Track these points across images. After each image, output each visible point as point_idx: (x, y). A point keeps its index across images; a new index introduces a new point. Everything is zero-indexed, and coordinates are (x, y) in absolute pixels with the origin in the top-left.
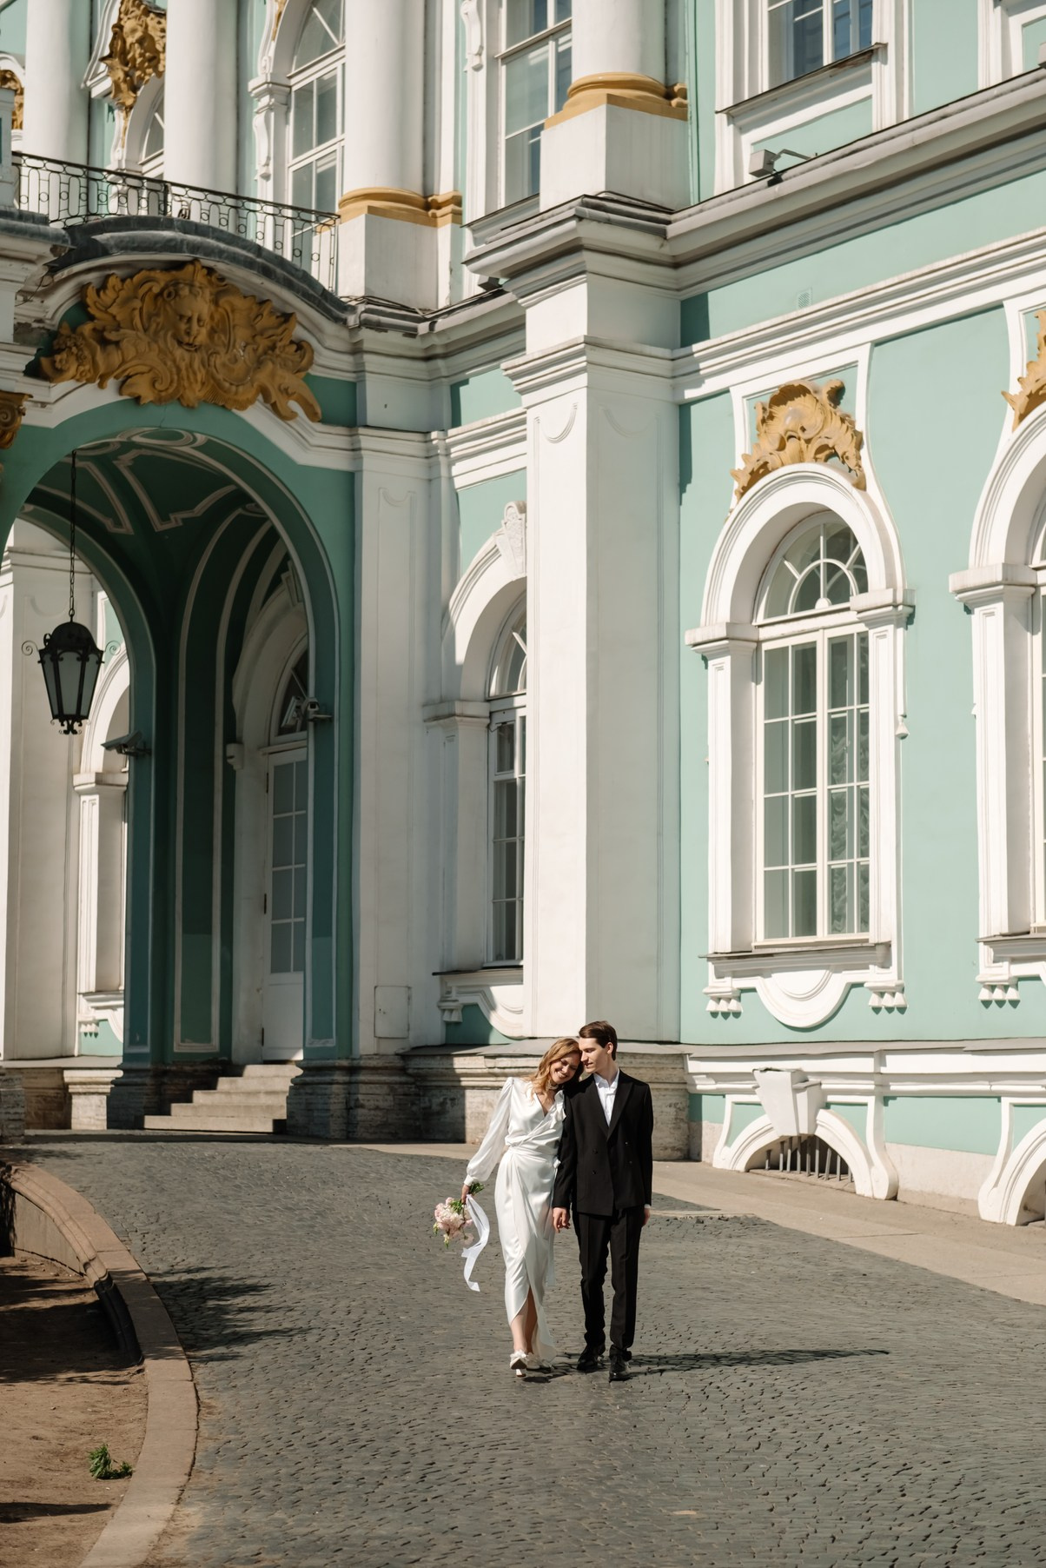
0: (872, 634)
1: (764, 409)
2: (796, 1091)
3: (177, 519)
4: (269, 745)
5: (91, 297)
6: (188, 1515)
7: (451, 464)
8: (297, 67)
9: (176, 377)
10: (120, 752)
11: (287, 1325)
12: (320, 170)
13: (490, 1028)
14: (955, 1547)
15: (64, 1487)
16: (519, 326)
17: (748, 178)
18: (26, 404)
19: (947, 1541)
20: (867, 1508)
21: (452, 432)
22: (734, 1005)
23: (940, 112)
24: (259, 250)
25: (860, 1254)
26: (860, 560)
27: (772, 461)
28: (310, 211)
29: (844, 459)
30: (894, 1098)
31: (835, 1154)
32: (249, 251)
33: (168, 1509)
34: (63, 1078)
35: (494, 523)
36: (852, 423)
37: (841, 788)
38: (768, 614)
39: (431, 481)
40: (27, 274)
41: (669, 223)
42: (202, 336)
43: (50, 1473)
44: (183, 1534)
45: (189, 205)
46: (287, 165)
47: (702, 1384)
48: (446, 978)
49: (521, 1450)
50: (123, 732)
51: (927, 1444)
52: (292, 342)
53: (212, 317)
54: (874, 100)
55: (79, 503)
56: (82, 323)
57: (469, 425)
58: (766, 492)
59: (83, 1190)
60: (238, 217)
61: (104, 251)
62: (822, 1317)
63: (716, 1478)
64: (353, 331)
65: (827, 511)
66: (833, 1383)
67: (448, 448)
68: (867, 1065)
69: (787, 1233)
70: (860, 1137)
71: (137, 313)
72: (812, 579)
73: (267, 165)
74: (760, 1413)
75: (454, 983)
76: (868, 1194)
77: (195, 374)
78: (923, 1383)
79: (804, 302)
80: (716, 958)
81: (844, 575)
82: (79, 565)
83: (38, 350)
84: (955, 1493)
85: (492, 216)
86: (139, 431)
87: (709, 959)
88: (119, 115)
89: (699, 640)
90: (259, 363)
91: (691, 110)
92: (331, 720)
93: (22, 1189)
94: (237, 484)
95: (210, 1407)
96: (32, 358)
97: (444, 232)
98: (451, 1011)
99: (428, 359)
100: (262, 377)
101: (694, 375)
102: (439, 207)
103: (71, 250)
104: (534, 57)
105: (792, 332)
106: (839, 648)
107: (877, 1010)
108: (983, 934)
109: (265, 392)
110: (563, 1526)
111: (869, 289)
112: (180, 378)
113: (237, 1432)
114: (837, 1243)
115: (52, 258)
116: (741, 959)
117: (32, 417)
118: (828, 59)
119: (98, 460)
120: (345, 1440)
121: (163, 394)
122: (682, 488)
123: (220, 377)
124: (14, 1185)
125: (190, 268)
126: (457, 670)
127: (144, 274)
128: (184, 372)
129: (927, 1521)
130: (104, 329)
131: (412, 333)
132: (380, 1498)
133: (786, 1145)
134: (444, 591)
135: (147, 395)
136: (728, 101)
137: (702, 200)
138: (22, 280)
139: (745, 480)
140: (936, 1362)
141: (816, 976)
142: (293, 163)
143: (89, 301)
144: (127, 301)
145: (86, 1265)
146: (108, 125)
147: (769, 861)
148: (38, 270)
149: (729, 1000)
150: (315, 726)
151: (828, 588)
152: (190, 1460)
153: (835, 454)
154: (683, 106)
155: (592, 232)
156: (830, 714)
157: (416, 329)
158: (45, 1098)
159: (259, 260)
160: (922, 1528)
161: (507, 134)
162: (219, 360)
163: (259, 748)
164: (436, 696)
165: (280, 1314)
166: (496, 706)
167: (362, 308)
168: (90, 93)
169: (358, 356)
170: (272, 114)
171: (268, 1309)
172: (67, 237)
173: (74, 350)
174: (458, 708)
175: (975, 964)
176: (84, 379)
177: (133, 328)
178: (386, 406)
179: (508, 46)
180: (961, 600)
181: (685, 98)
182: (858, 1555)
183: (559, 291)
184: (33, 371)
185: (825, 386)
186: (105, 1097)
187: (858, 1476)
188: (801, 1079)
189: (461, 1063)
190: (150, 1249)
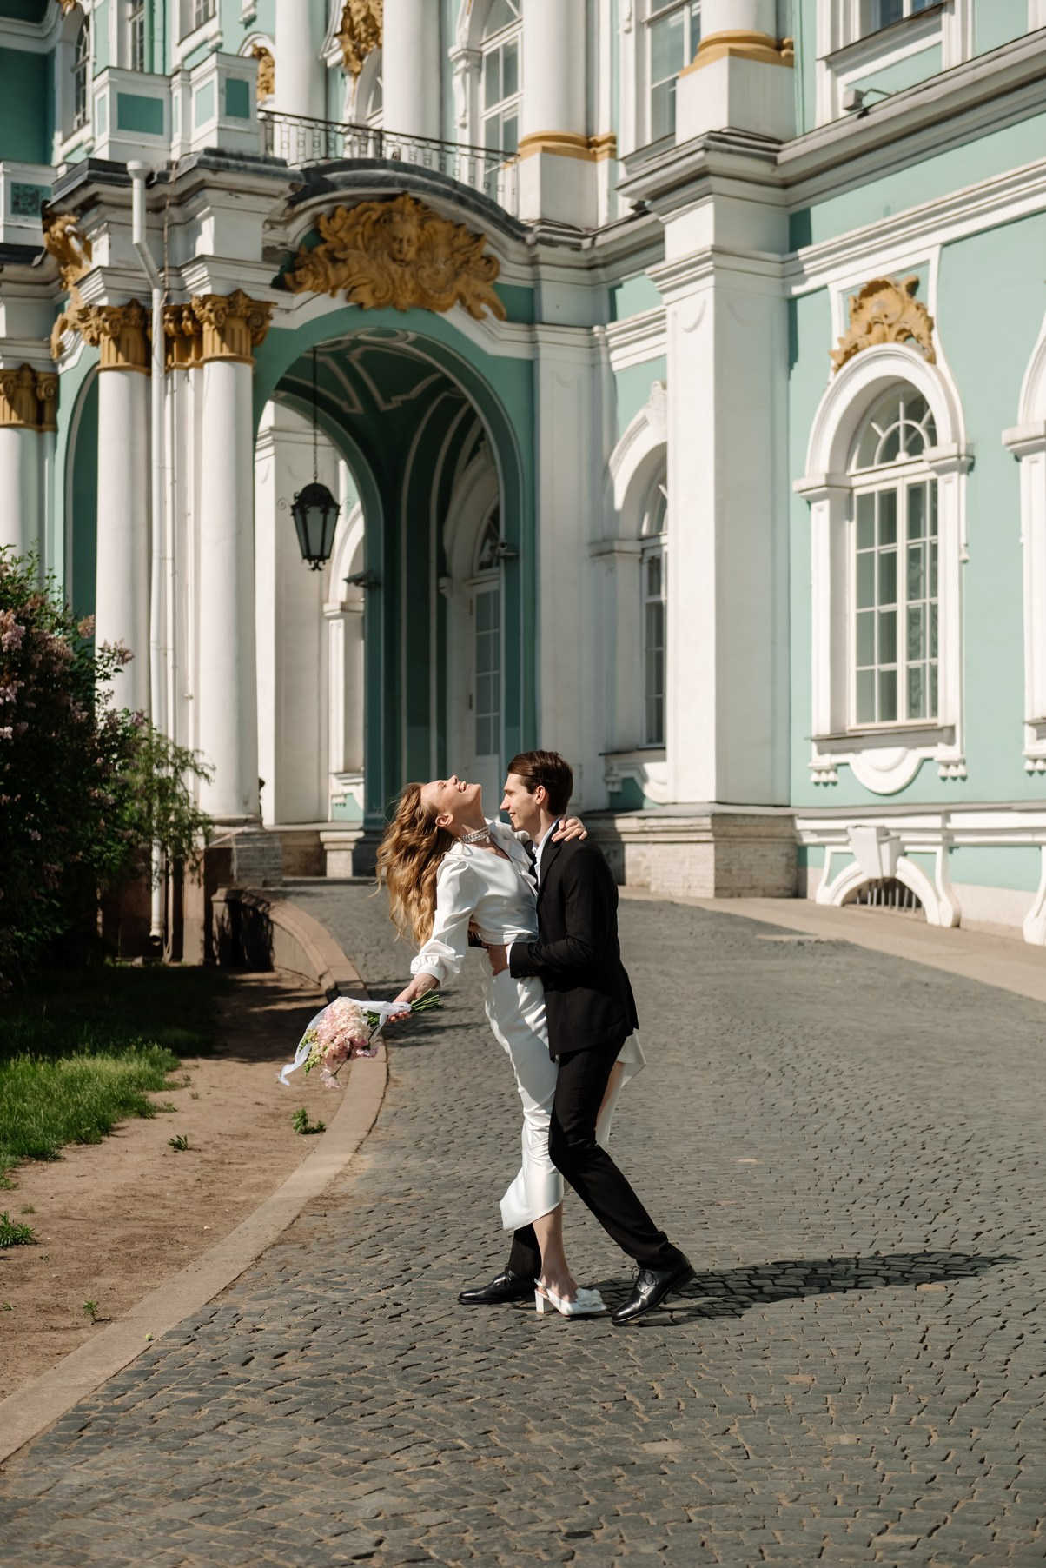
0: (941, 480)
1: (855, 301)
2: (880, 842)
3: (397, 401)
4: (472, 577)
5: (323, 225)
6: (362, 1161)
7: (610, 351)
8: (487, 35)
9: (391, 287)
10: (357, 584)
11: (466, 1021)
12: (507, 119)
13: (643, 796)
14: (957, 1188)
15: (272, 1140)
16: (659, 240)
17: (843, 113)
18: (273, 311)
19: (952, 1183)
20: (892, 1158)
21: (610, 326)
22: (832, 776)
23: (997, 52)
24: (455, 184)
25: (925, 968)
26: (932, 421)
27: (861, 342)
28: (497, 152)
29: (919, 339)
30: (957, 847)
31: (911, 893)
32: (448, 184)
33: (348, 1157)
34: (319, 838)
35: (643, 399)
36: (925, 310)
37: (916, 604)
38: (860, 465)
39: (594, 366)
40: (271, 207)
41: (778, 151)
42: (410, 253)
43: (264, 1130)
44: (356, 1174)
45: (400, 150)
46: (480, 116)
47: (780, 1066)
48: (610, 757)
49: (629, 1114)
50: (360, 569)
51: (950, 1111)
52: (483, 257)
53: (419, 239)
54: (944, 46)
55: (320, 389)
56: (316, 245)
57: (623, 320)
58: (857, 368)
59: (324, 921)
60: (441, 158)
61: (332, 187)
62: (886, 1015)
63: (778, 1135)
64: (531, 247)
65: (905, 382)
66: (886, 1064)
67: (607, 339)
68: (936, 822)
69: (869, 953)
70: (930, 877)
71: (359, 236)
72: (894, 437)
73: (464, 116)
74: (823, 1087)
75: (616, 761)
76: (937, 922)
77: (406, 284)
78: (956, 1065)
79: (887, 212)
80: (819, 740)
81: (919, 435)
82: (322, 439)
83: (282, 267)
84: (965, 1148)
85: (641, 152)
86: (364, 329)
87: (813, 740)
88: (349, 80)
89: (804, 487)
90: (457, 274)
91: (797, 59)
92: (517, 557)
93: (278, 921)
94: (442, 373)
95: (396, 1081)
96: (276, 274)
97: (603, 165)
98: (613, 783)
99: (591, 268)
100: (459, 286)
101: (800, 276)
102: (598, 145)
103: (306, 187)
104: (673, 20)
105: (879, 238)
106: (915, 492)
107: (944, 779)
108: (1028, 717)
109: (461, 297)
110: (649, 1170)
111: (938, 200)
112: (394, 288)
113: (413, 1100)
114: (908, 961)
115: (290, 193)
116: (838, 740)
117: (278, 321)
118: (907, 11)
119: (332, 355)
120: (494, 1106)
121: (382, 301)
122: (791, 366)
123: (426, 286)
124: (272, 917)
125: (400, 199)
126: (615, 515)
127: (364, 205)
128: (397, 283)
129: (938, 1168)
130: (334, 250)
131: (577, 248)
132: (512, 1149)
133: (873, 885)
134: (605, 453)
135: (369, 301)
136: (827, 51)
137: (807, 130)
138: (268, 211)
139: (841, 358)
140: (970, 1049)
141: (897, 752)
142: (485, 114)
143: (322, 227)
144: (351, 227)
145: (321, 977)
146: (341, 88)
147: (860, 662)
148: (280, 204)
149: (828, 772)
150: (506, 562)
151: (907, 444)
152: (372, 1120)
153: (911, 336)
154: (790, 57)
155: (717, 161)
156: (908, 545)
157: (580, 245)
158: (306, 854)
159: (456, 192)
160: (933, 1173)
161: (653, 82)
162: (425, 272)
163: (465, 580)
164: (599, 537)
165: (462, 1013)
166: (647, 544)
167: (538, 228)
168: (326, 63)
169: (535, 267)
170: (468, 76)
171: (454, 1009)
172: (302, 176)
173: (311, 267)
174: (617, 546)
175: (1021, 742)
176: (319, 289)
177: (357, 248)
178: (558, 307)
179: (653, 10)
180: (1012, 451)
181: (792, 49)
182: (877, 1193)
183: (691, 209)
184: (279, 284)
185: (904, 281)
186: (350, 853)
187: (890, 1134)
188: (884, 833)
189: (622, 824)
190: (370, 964)
